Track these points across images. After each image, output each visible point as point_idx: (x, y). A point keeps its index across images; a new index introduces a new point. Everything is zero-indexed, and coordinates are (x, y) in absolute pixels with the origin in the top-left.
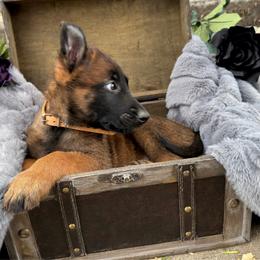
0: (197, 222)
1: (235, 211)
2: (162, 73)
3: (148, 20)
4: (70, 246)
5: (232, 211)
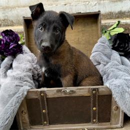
0: (99, 115)
1: (116, 112)
3: (83, 29)
4: (43, 120)
5: (115, 112)
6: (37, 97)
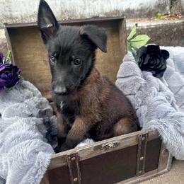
2: (109, 74)
5: (163, 156)
6: (64, 164)
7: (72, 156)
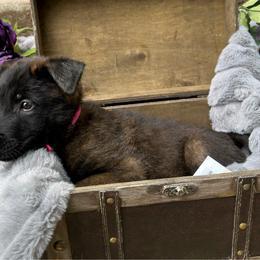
2: (201, 67)
6: (95, 207)
7: (107, 194)
